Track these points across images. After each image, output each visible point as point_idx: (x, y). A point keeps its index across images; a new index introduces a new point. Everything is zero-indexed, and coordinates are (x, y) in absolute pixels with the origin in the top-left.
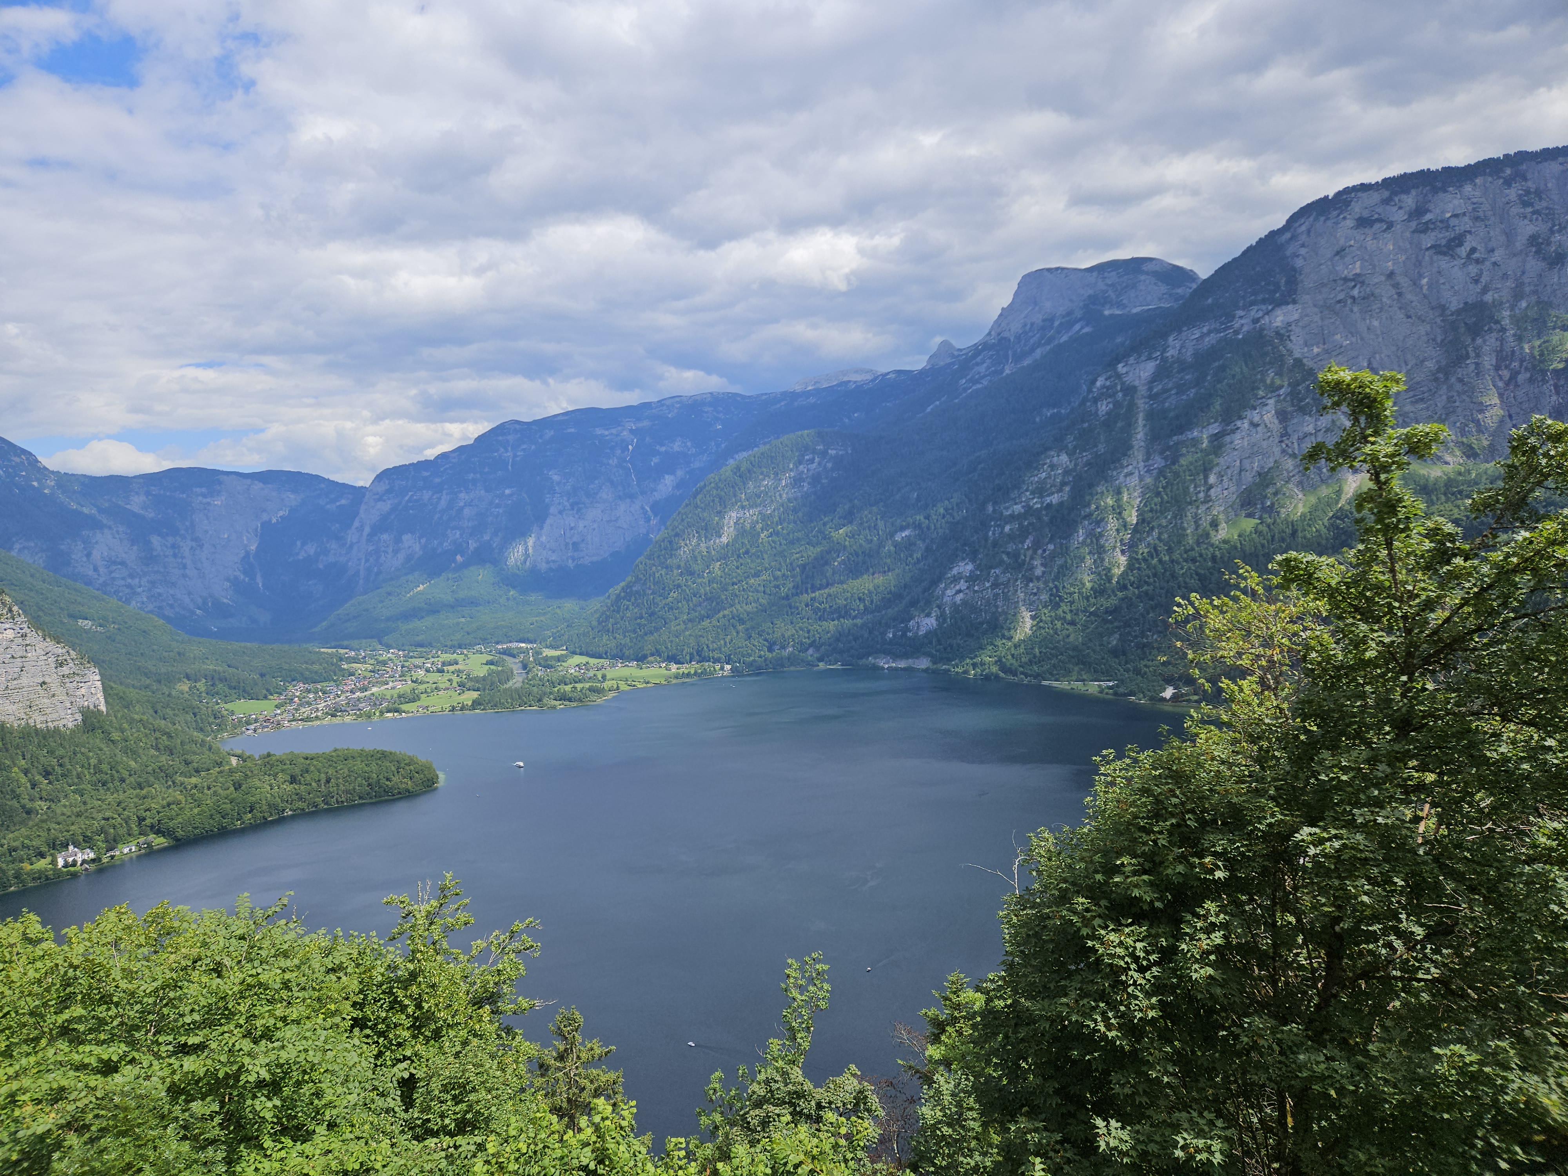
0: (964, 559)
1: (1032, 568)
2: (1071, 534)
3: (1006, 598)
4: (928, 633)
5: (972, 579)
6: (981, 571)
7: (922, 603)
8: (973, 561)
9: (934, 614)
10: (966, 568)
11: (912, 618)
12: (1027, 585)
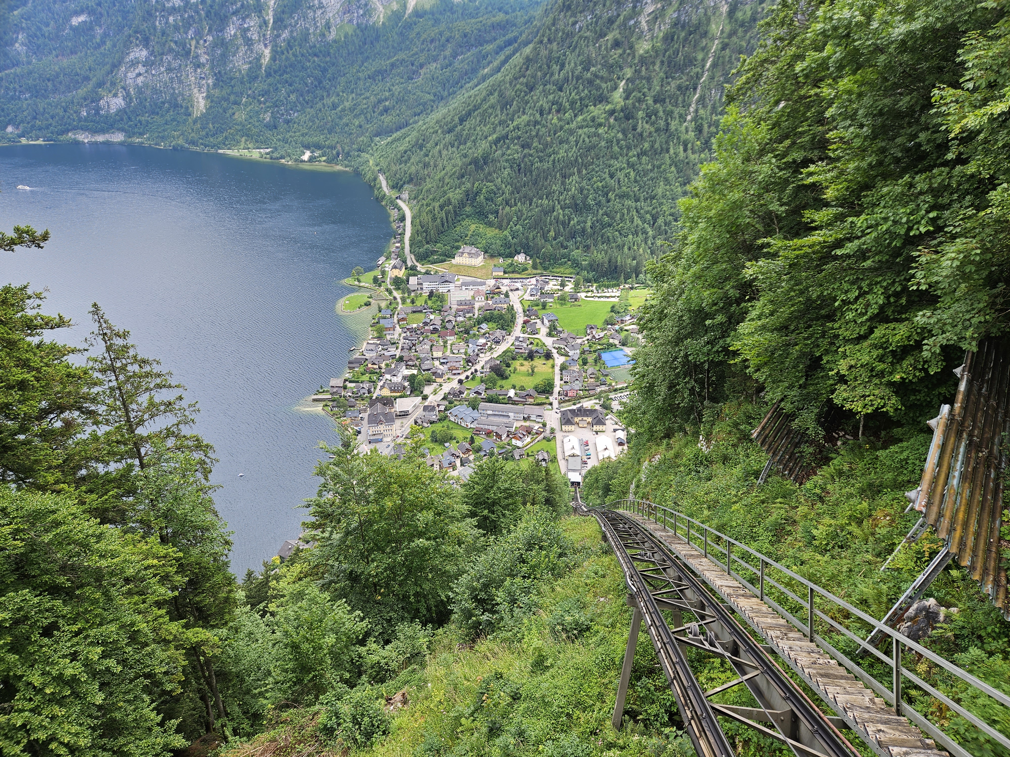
0: (137, 45)
1: (197, 57)
2: (224, 28)
3: (180, 82)
4: (119, 111)
5: (148, 64)
6: (155, 57)
7: (108, 85)
8: (146, 46)
9: (120, 95)
10: (142, 54)
11: (102, 98)
12: (195, 71)
